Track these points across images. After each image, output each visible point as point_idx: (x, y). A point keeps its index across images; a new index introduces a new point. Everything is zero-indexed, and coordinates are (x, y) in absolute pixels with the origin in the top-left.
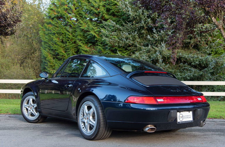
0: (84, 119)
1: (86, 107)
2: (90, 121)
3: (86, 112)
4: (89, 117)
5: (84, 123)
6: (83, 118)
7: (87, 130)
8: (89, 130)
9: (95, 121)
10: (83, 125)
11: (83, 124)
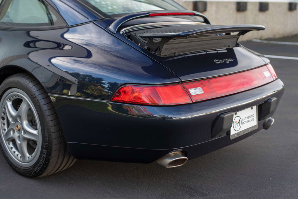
0: (12, 133)
1: (9, 104)
2: (26, 132)
3: (11, 116)
4: (22, 124)
5: (14, 141)
6: (9, 132)
7: (23, 156)
8: (28, 155)
9: (36, 129)
10: (12, 148)
11: (11, 145)
